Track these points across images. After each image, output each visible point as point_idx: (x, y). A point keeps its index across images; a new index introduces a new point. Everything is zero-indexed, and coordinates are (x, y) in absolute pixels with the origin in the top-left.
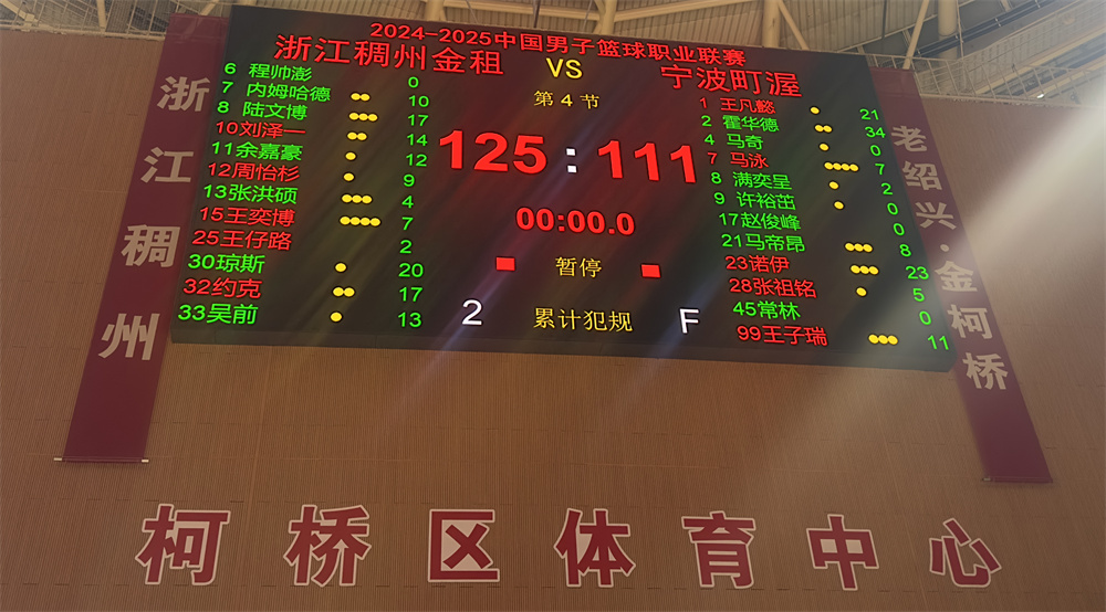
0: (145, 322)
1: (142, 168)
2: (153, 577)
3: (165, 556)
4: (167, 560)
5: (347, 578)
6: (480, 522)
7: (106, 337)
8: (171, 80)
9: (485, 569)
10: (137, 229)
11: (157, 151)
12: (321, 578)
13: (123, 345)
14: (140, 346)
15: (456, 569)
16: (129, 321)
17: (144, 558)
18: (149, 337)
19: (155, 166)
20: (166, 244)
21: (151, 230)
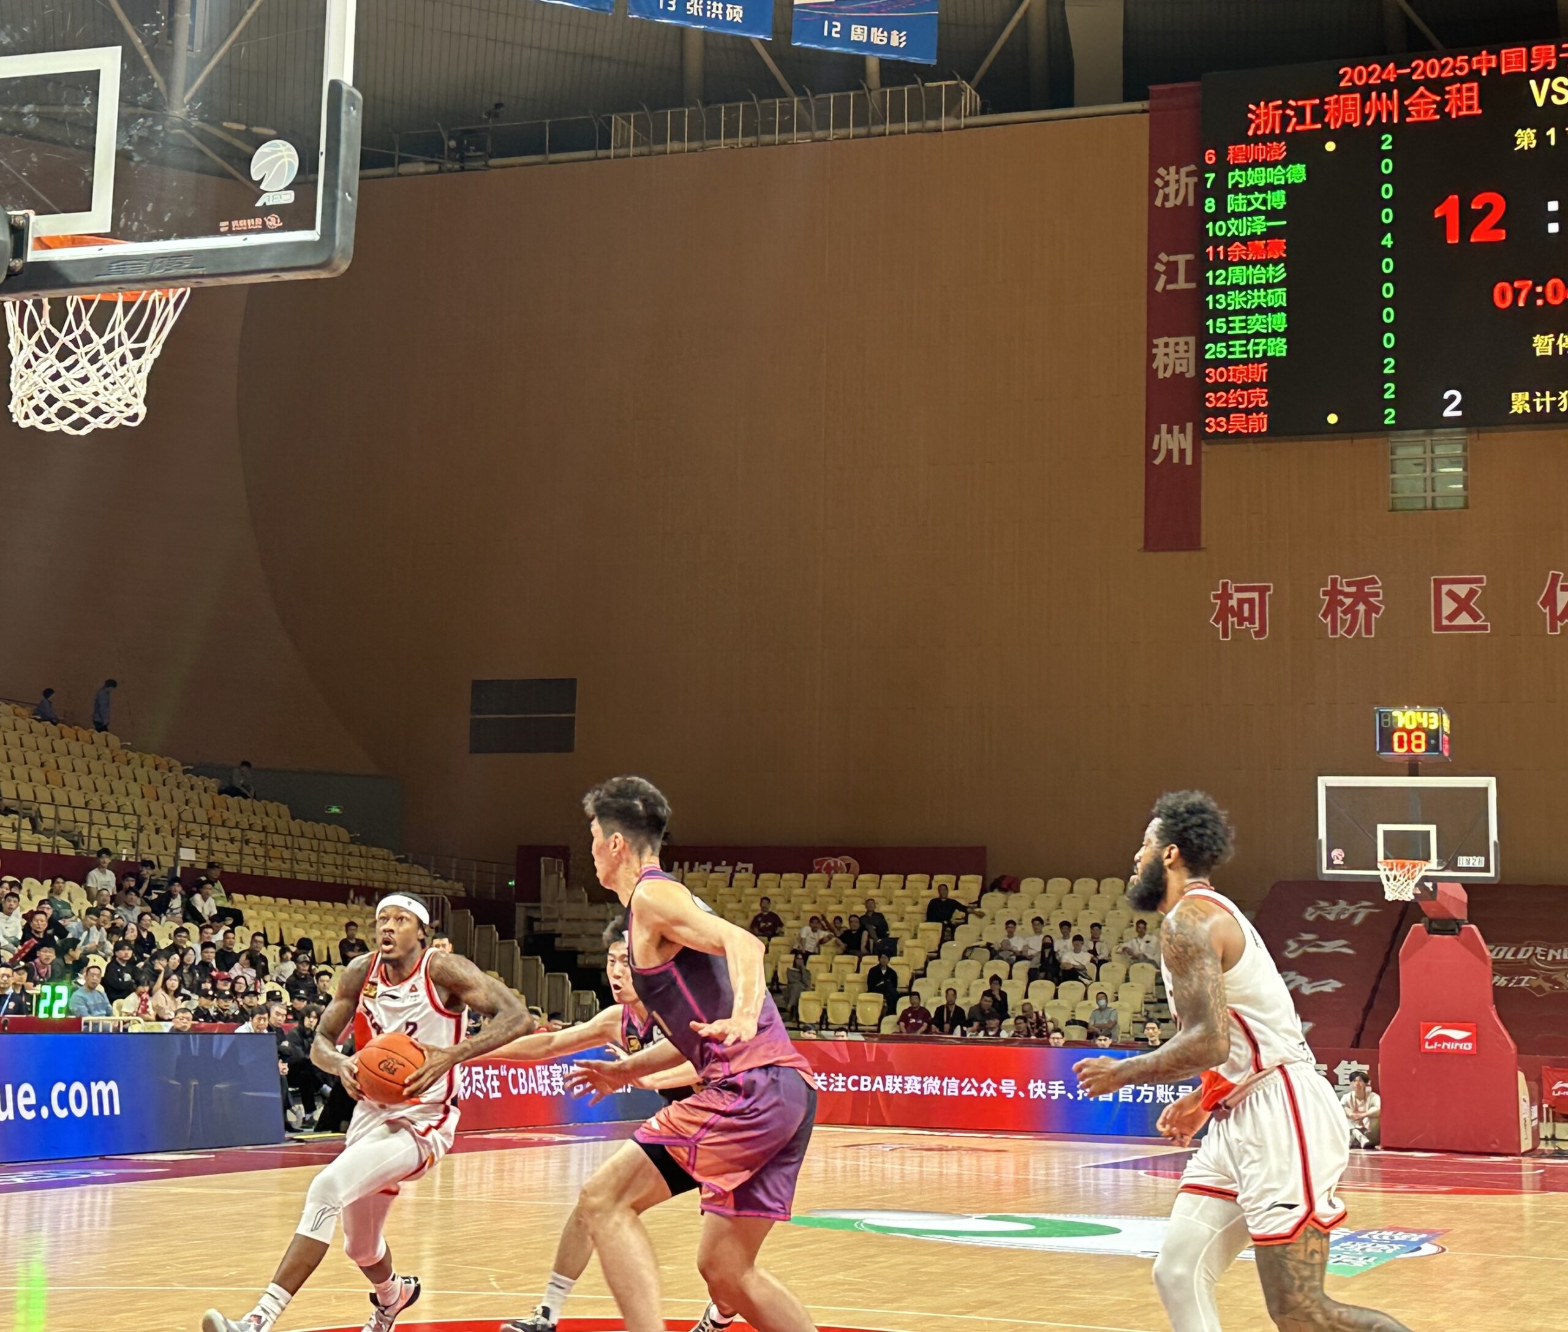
0: (1182, 431)
1: (1153, 276)
2: (1225, 635)
3: (1230, 619)
4: (1233, 623)
5: (1368, 631)
6: (1473, 586)
7: (1155, 447)
8: (1161, 171)
9: (1478, 623)
10: (1160, 341)
11: (1163, 257)
12: (1349, 632)
13: (1170, 452)
14: (1182, 452)
15: (1456, 622)
16: (1170, 431)
17: (1216, 621)
18: (1187, 444)
19: (1164, 273)
20: (1187, 355)
21: (1172, 341)
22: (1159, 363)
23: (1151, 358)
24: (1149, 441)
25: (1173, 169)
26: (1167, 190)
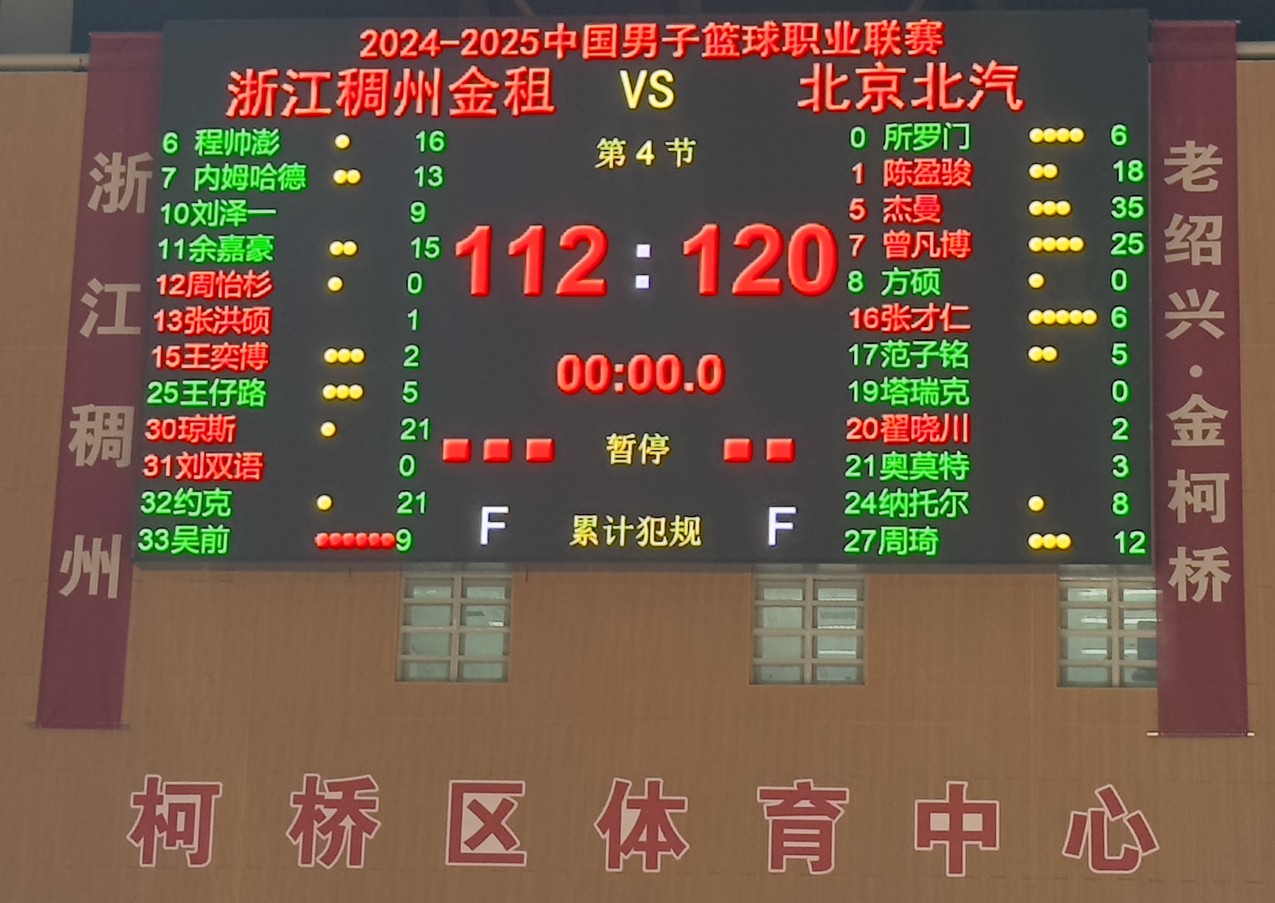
22: (77, 444)
23: (67, 434)
24: (56, 560)
25: (117, 156)
26: (107, 187)
